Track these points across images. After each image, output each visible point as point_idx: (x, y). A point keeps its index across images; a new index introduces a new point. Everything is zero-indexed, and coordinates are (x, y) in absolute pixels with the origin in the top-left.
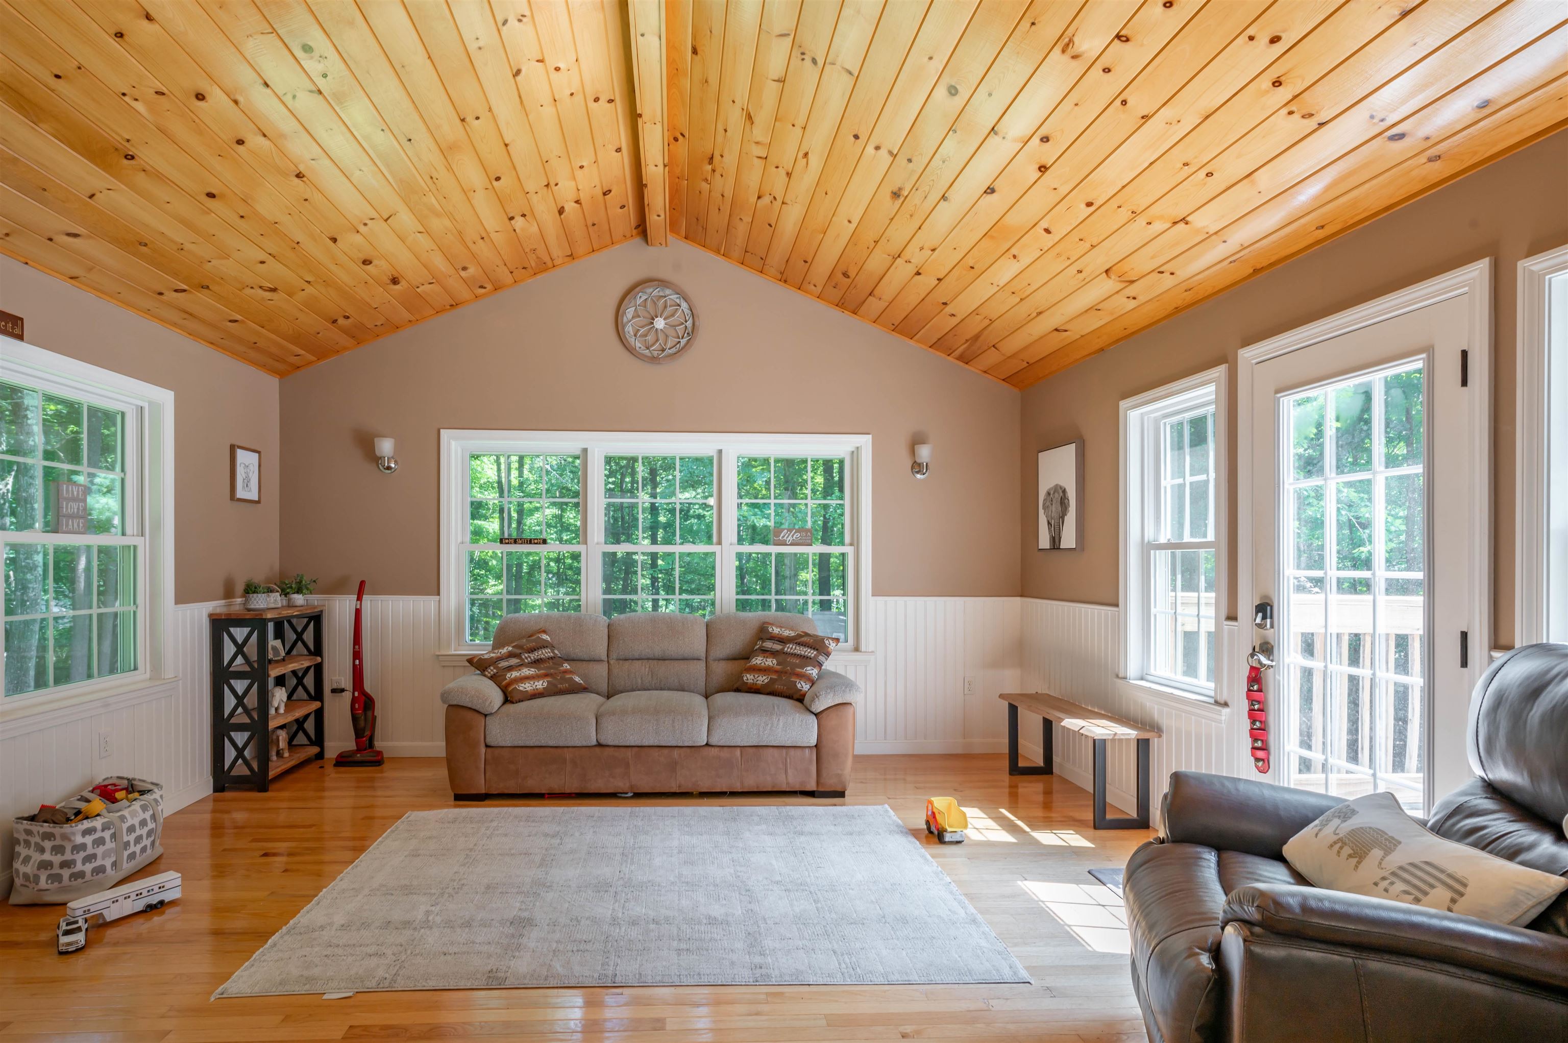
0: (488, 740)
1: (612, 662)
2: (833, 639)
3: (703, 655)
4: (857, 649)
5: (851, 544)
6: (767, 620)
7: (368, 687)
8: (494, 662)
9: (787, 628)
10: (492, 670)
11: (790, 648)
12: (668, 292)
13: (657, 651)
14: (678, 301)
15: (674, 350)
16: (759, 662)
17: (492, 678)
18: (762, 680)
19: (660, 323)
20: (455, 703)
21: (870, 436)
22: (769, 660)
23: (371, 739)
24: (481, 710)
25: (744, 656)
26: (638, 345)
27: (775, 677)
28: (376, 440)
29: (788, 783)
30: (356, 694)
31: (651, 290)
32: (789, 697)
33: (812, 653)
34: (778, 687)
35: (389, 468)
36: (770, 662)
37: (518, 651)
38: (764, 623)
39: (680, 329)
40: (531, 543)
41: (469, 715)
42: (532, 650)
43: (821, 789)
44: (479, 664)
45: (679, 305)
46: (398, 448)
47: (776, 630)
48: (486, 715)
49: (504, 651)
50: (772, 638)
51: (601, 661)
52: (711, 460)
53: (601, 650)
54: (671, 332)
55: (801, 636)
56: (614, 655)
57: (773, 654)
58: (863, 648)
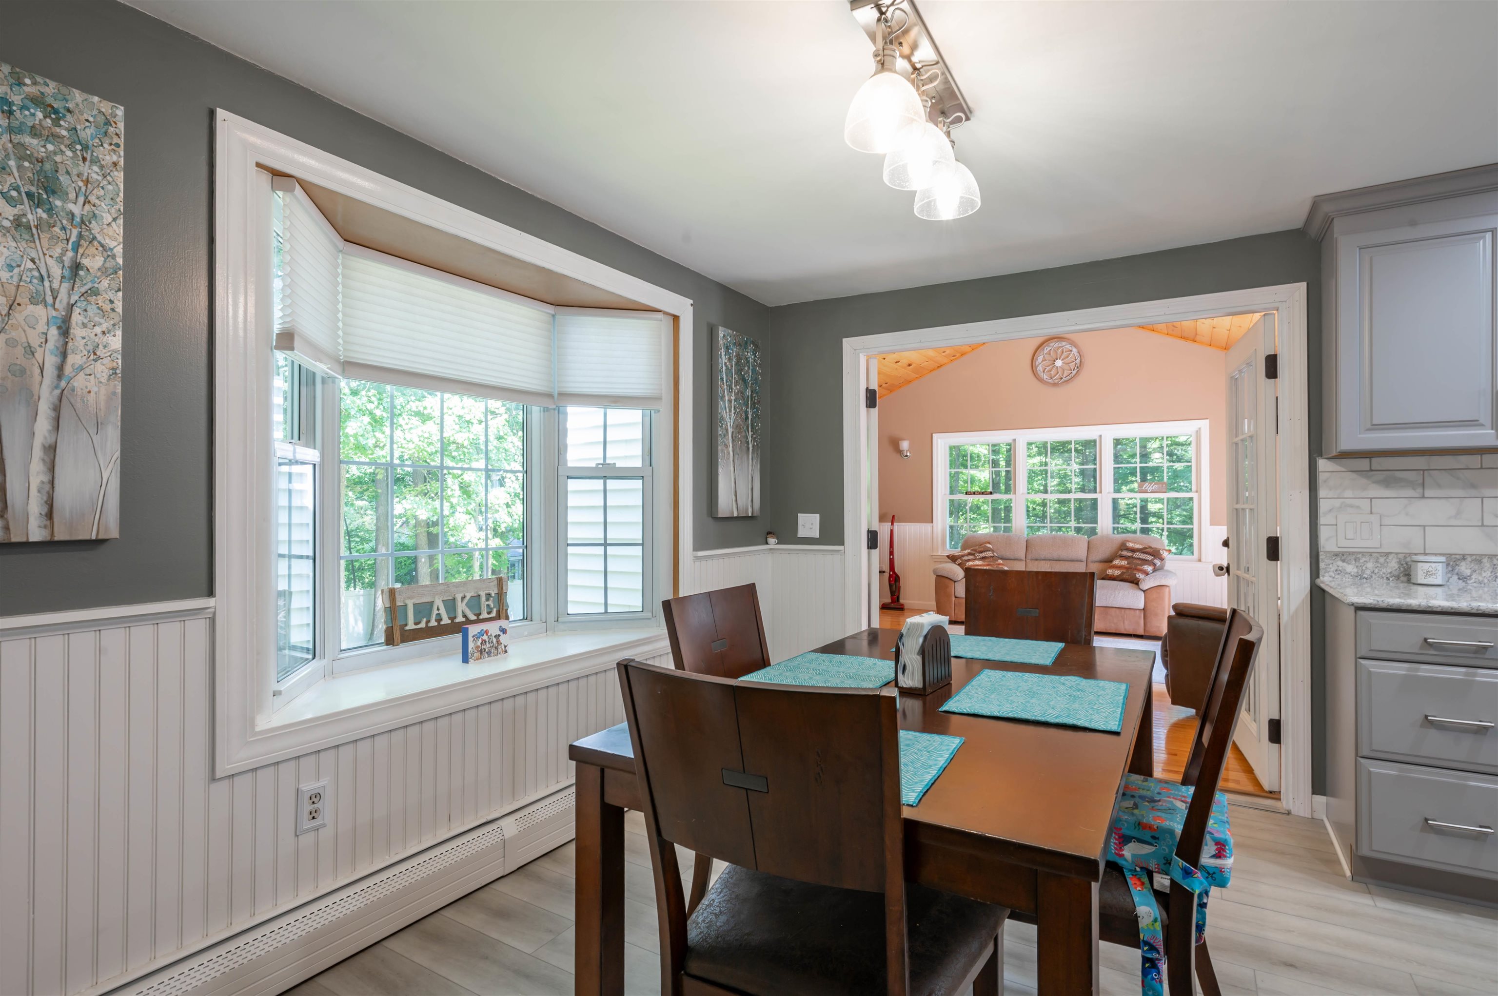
0: (956, 594)
1: (1028, 561)
2: (1166, 550)
3: (1084, 558)
4: (1200, 560)
5: (1197, 492)
6: (1128, 539)
7: (896, 570)
8: (960, 557)
9: (1138, 544)
10: (959, 561)
11: (1138, 555)
12: (1064, 343)
13: (1055, 555)
14: (1070, 348)
15: (1068, 378)
16: (1117, 563)
17: (959, 565)
18: (1117, 572)
19: (1059, 363)
20: (940, 574)
21: (1208, 420)
22: (1123, 562)
23: (898, 598)
24: (952, 579)
25: (1108, 561)
26: (1045, 377)
27: (1125, 571)
28: (900, 442)
29: (1125, 629)
30: (891, 573)
31: (1053, 344)
32: (1132, 582)
33: (1150, 558)
34: (1125, 576)
35: (907, 456)
36: (1124, 563)
37: (973, 552)
38: (1125, 541)
39: (1072, 365)
40: (983, 494)
41: (947, 581)
42: (981, 552)
43: (1147, 634)
44: (953, 559)
45: (1071, 351)
46: (911, 445)
47: (1130, 545)
48: (955, 582)
49: (966, 552)
50: (1128, 549)
51: (1021, 560)
52: (1095, 441)
53: (1022, 554)
54: (1066, 367)
55: (1146, 548)
56: (1029, 557)
57: (1126, 558)
58: (1203, 559)
